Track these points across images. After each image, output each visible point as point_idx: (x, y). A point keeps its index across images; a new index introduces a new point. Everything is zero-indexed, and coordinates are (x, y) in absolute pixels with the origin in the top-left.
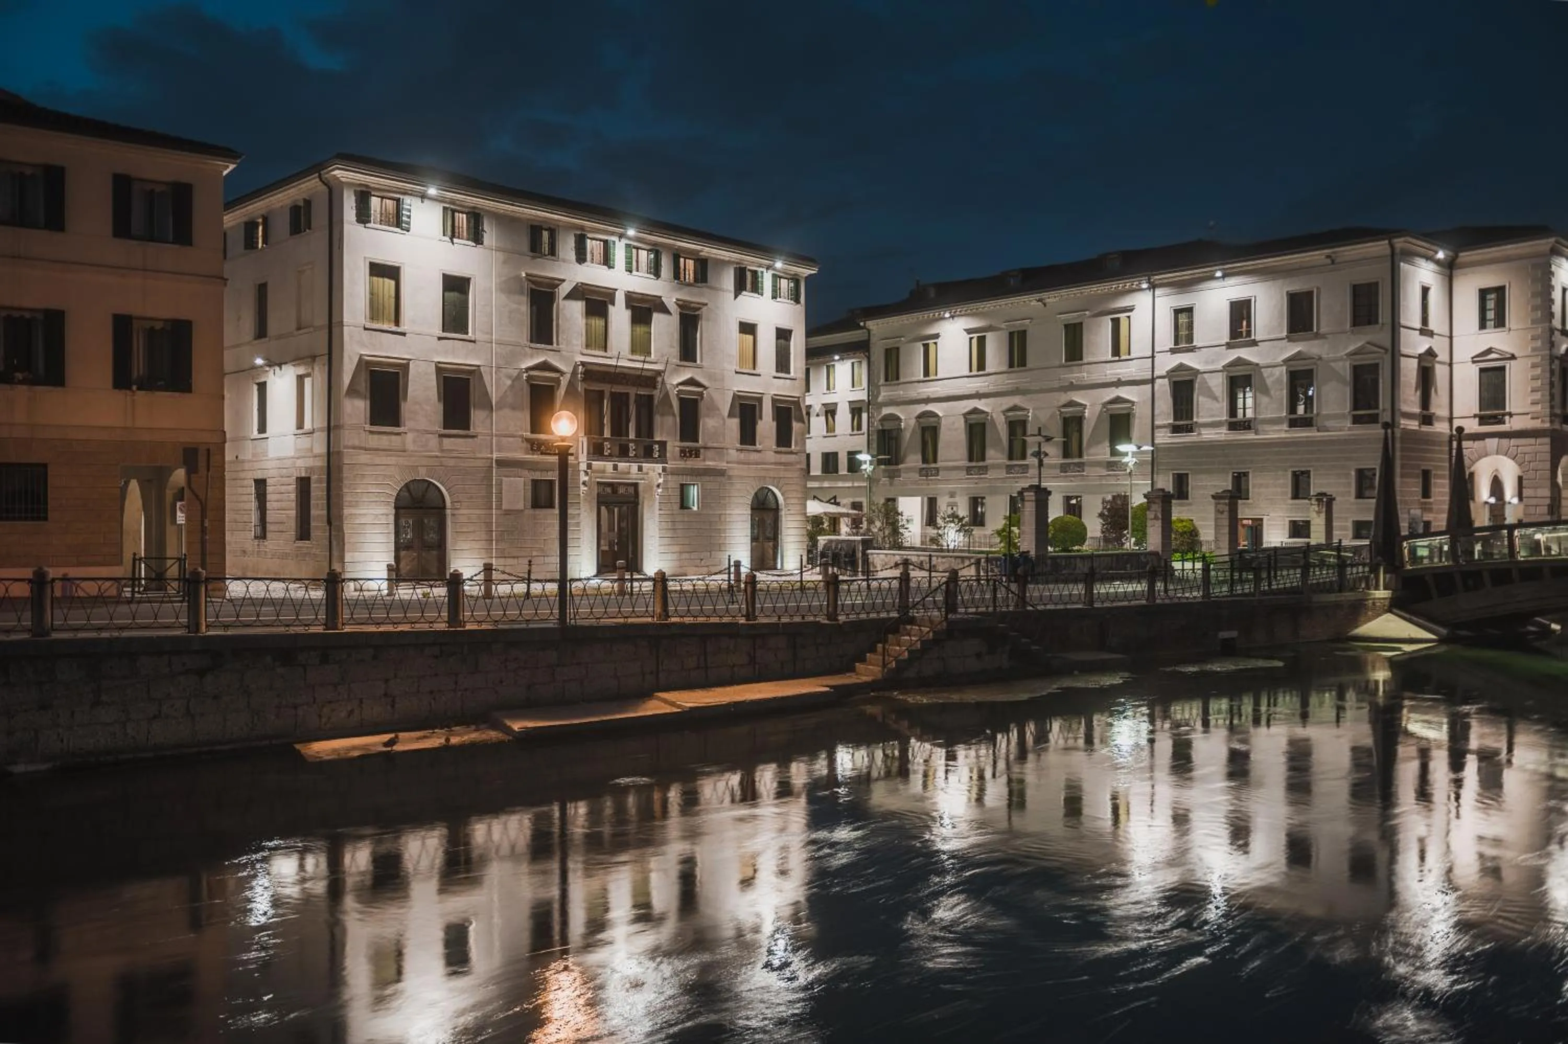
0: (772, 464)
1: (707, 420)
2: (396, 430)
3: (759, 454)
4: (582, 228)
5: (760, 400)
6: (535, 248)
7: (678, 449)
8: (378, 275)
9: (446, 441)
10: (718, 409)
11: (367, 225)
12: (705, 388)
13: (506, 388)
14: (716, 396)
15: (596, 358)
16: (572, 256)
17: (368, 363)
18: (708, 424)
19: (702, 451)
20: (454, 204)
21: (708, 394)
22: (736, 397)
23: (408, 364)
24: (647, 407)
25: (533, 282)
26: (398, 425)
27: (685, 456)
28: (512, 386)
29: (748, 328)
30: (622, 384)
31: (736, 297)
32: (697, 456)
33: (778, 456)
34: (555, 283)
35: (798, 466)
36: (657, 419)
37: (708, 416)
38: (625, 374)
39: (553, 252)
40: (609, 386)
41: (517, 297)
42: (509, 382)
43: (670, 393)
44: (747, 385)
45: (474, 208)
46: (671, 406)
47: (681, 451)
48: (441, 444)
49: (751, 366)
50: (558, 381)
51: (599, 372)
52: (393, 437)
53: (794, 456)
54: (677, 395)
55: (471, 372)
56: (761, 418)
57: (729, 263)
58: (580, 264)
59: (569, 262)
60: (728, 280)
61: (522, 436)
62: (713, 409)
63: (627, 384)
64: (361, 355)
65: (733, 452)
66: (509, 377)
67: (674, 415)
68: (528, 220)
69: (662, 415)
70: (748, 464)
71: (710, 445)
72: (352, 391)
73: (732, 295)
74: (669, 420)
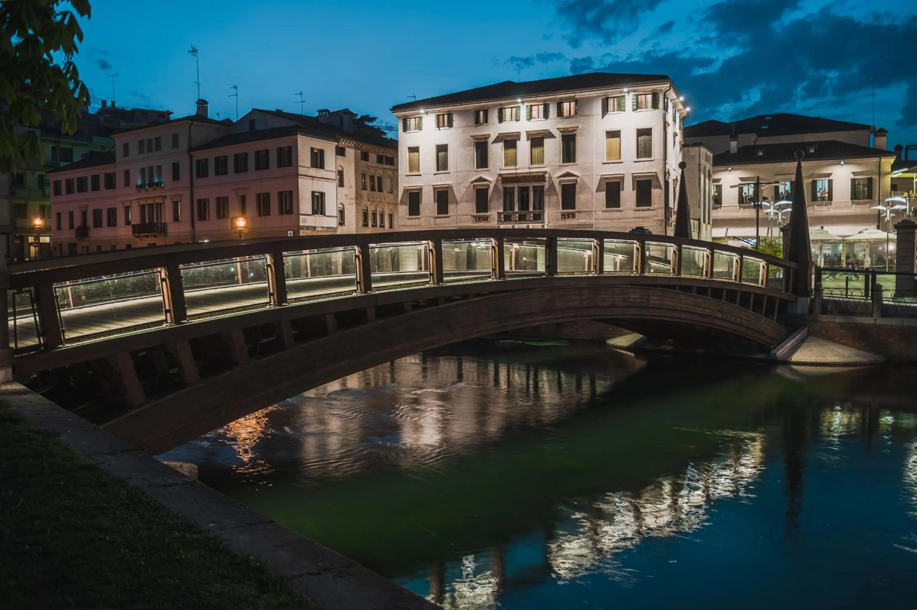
0: (632, 218)
1: (581, 195)
2: (417, 217)
3: (620, 213)
4: (501, 105)
5: (622, 178)
6: (477, 122)
7: (560, 214)
8: (412, 152)
9: (437, 220)
10: (589, 188)
11: (407, 132)
12: (578, 177)
13: (463, 192)
14: (586, 180)
15: (510, 171)
16: (496, 120)
17: (407, 190)
18: (581, 198)
19: (576, 214)
20: (440, 112)
21: (582, 180)
22: (603, 179)
23: (422, 188)
24: (540, 192)
25: (476, 139)
26: (419, 215)
27: (565, 218)
28: (466, 191)
29: (614, 134)
30: (524, 182)
31: (603, 117)
32: (574, 217)
33: (637, 212)
34: (487, 137)
35: (656, 218)
36: (546, 198)
37: (580, 193)
38: (526, 177)
39: (486, 121)
40: (516, 184)
41: (469, 148)
42: (465, 190)
43: (555, 183)
44: (612, 171)
45: (448, 111)
46: (556, 190)
47: (562, 215)
48: (435, 221)
49: (618, 157)
50: (489, 186)
51: (511, 177)
52: (416, 220)
53: (651, 212)
54: (559, 184)
55: (448, 187)
56: (623, 190)
57: (598, 97)
58: (500, 123)
59: (495, 124)
60: (598, 107)
61: (471, 215)
62: (585, 187)
63: (527, 181)
64: (405, 187)
65: (600, 214)
66: (465, 187)
67: (557, 195)
68: (474, 109)
69: (549, 196)
70: (612, 219)
71: (582, 210)
72: (402, 203)
73: (601, 116)
74: (554, 198)
